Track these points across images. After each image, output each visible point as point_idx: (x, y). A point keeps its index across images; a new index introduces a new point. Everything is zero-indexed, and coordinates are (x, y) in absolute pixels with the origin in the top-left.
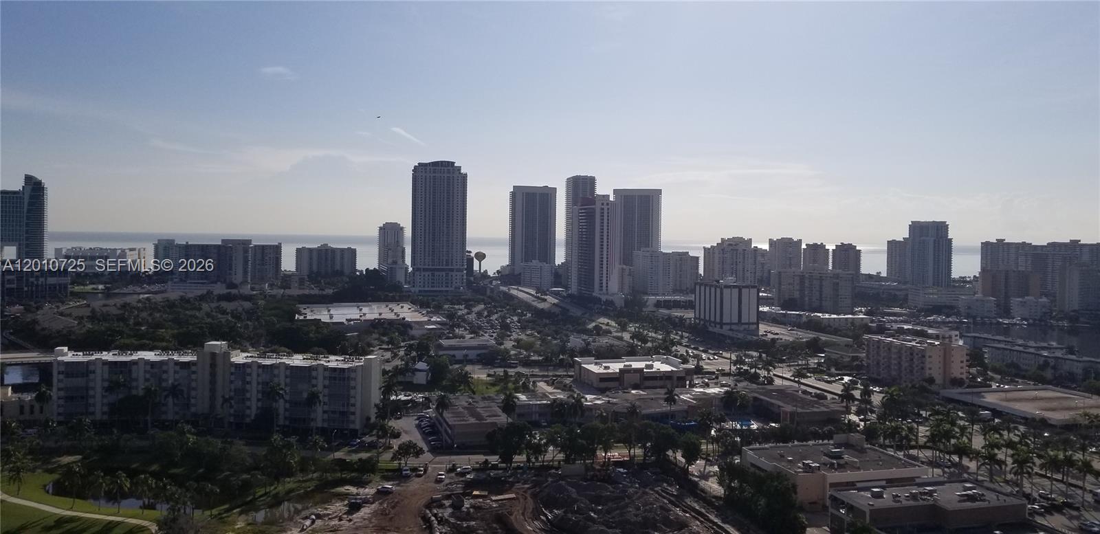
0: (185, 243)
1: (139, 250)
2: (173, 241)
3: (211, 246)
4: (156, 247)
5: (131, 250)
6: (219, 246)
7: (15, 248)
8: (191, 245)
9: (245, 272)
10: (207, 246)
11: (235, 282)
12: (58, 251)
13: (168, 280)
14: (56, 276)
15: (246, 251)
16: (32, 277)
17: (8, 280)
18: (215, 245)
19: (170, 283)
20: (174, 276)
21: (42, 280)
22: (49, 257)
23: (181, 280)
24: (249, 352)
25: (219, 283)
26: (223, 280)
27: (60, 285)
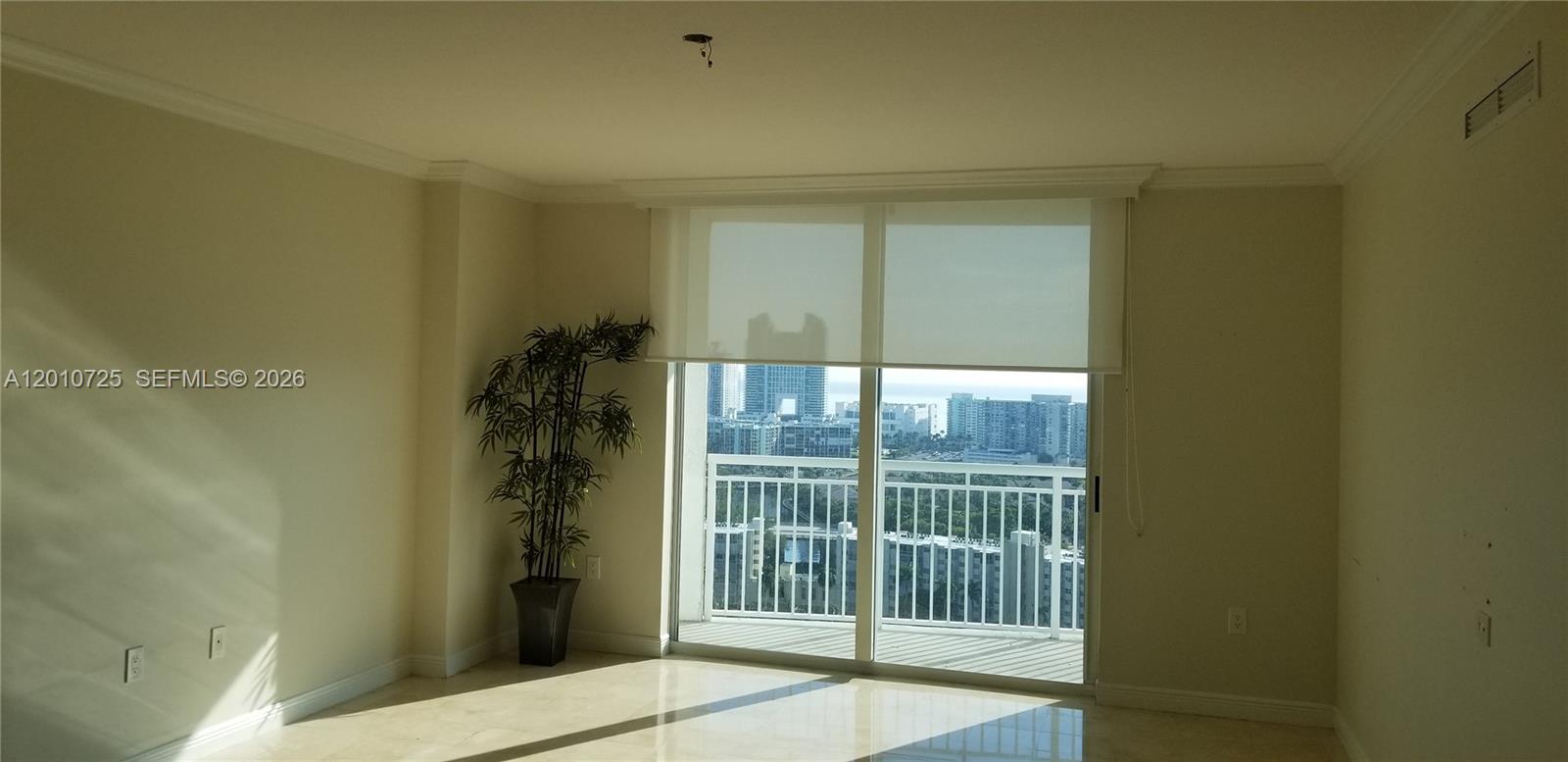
0: (985, 399)
1: (929, 407)
3: (1018, 403)
4: (950, 403)
5: (920, 406)
6: (1028, 404)
8: (993, 402)
9: (1063, 441)
10: (1013, 403)
11: (1049, 452)
12: (839, 405)
13: (964, 446)
15: (1064, 411)
16: (812, 436)
17: (788, 439)
18: (1023, 403)
19: (966, 450)
20: (971, 442)
22: (829, 413)
23: (981, 448)
24: (1068, 549)
25: (1029, 454)
26: (1033, 450)
27: (842, 447)
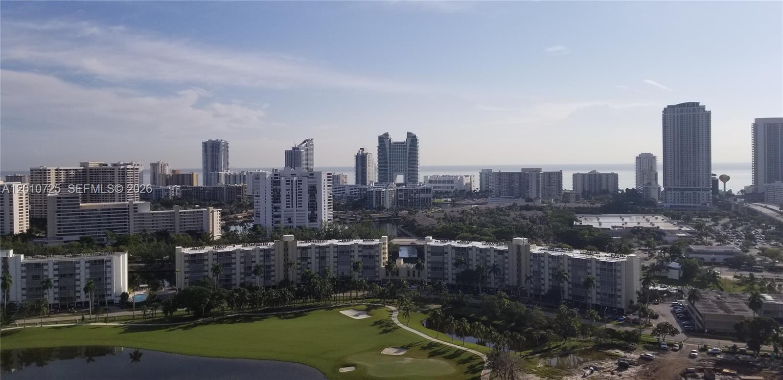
0: (498, 171)
1: (471, 176)
2: (491, 170)
3: (515, 173)
4: (481, 174)
5: (466, 176)
6: (520, 173)
7: (403, 176)
8: (502, 173)
9: (538, 191)
10: (512, 173)
11: (531, 197)
12: (425, 177)
13: (488, 195)
14: (424, 193)
15: (538, 176)
16: (412, 193)
17: (400, 195)
18: (517, 173)
19: (490, 197)
20: (492, 193)
21: (417, 195)
22: (421, 181)
23: (497, 196)
24: (542, 246)
25: (521, 198)
26: (523, 196)
27: (427, 198)
